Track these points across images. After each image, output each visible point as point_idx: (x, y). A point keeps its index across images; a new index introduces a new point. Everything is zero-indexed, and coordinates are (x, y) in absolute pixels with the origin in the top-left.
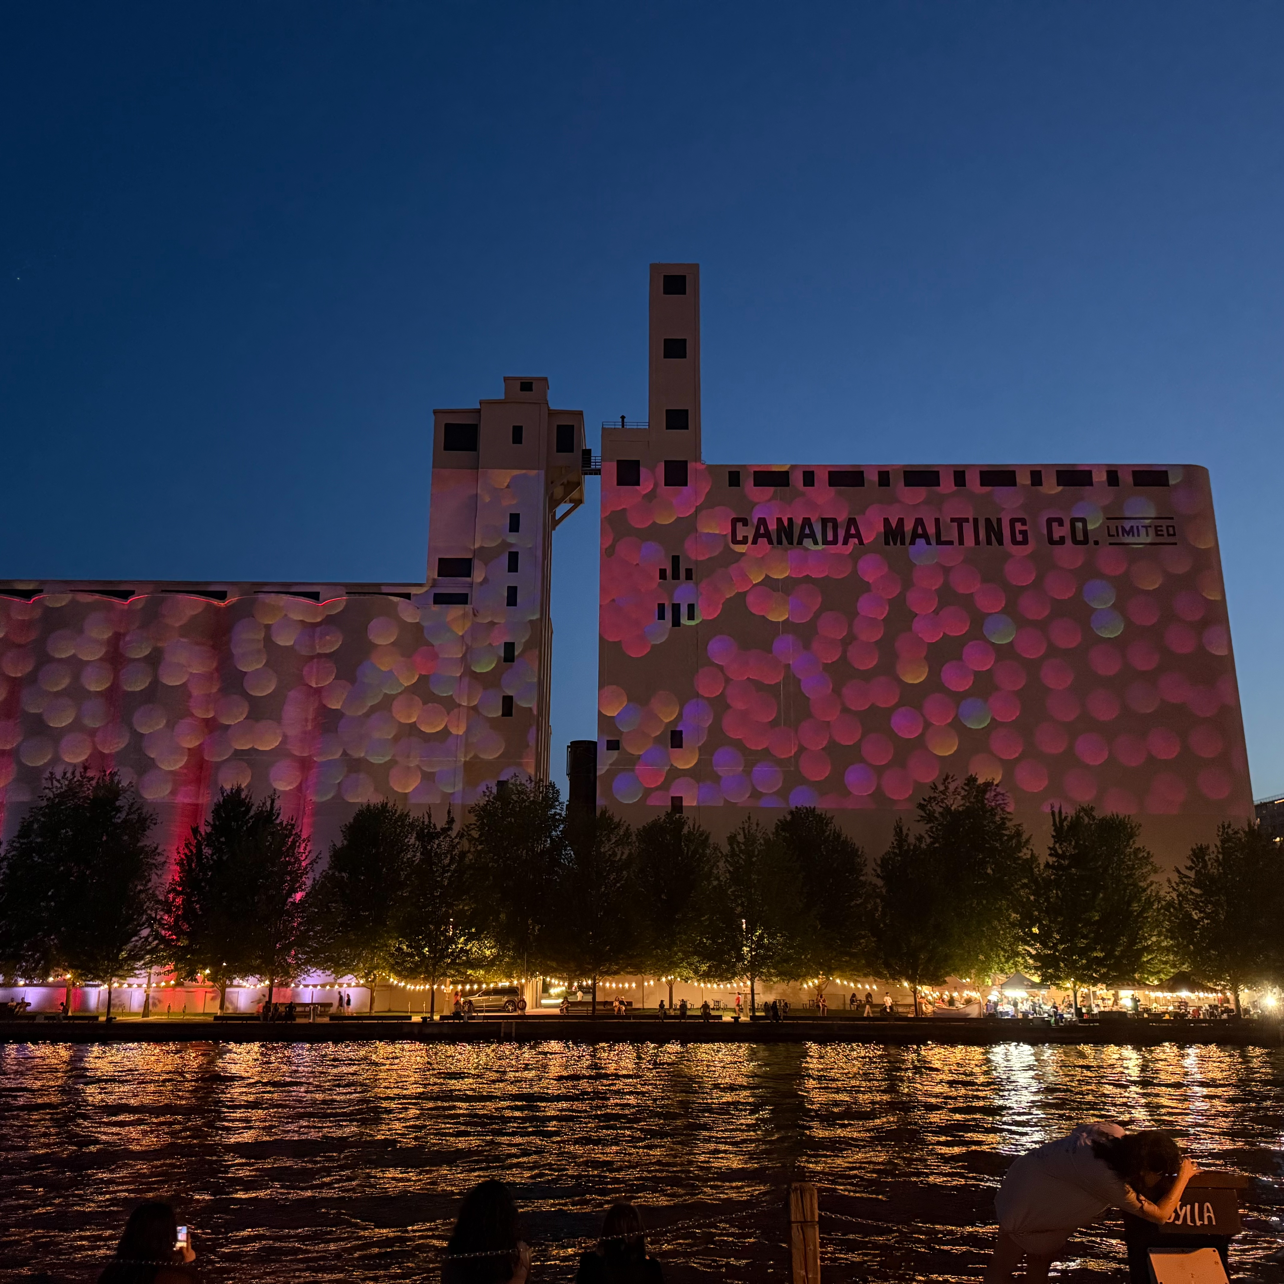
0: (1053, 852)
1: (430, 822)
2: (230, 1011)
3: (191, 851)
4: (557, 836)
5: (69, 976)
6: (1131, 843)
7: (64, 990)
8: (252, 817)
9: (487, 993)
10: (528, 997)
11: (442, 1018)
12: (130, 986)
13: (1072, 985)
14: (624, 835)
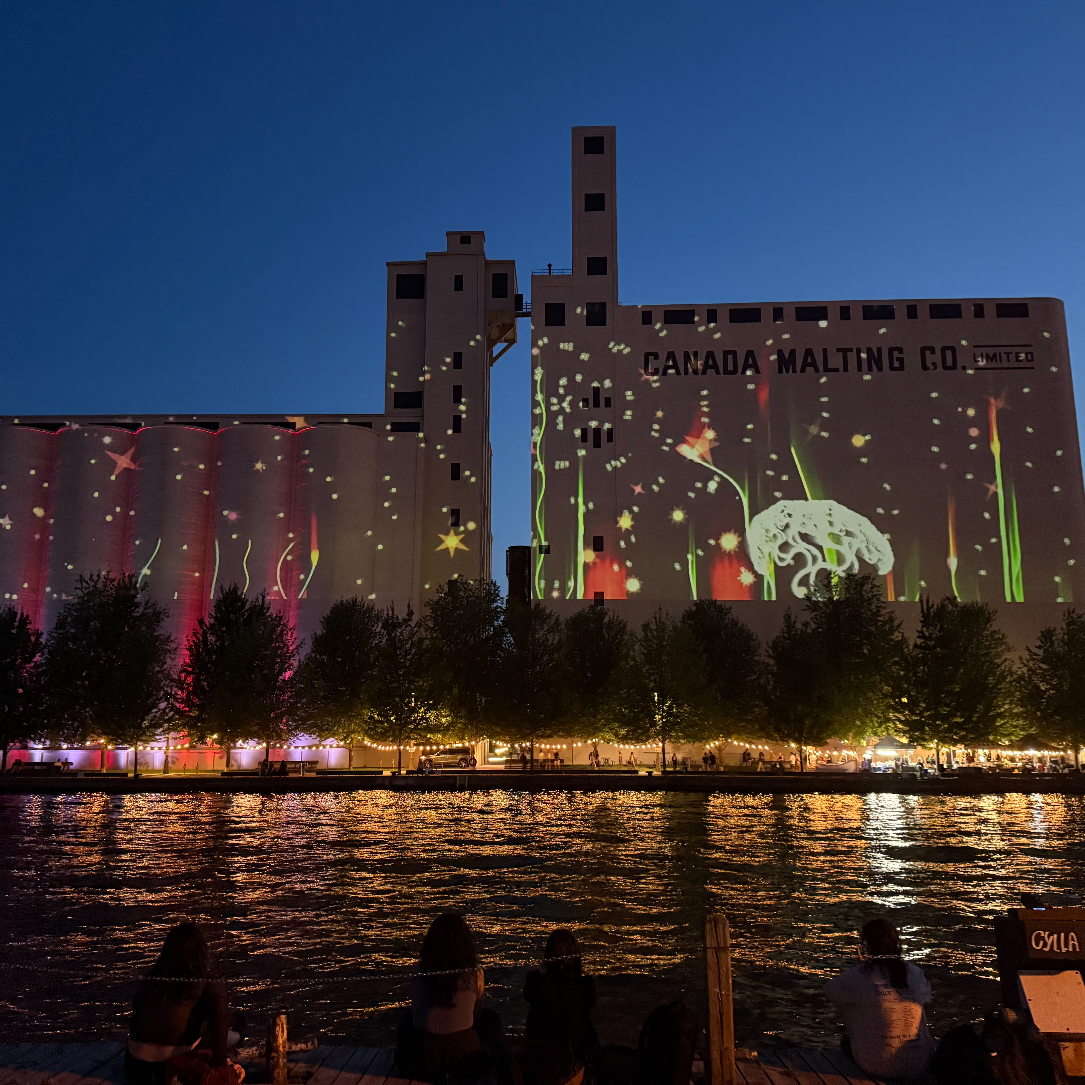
0: (921, 635)
1: (393, 614)
2: (235, 768)
3: (198, 639)
4: (499, 626)
5: (102, 741)
6: (988, 626)
7: (100, 752)
8: (247, 611)
9: (444, 752)
10: (478, 755)
11: (408, 772)
12: (152, 748)
13: (936, 745)
14: (555, 624)
